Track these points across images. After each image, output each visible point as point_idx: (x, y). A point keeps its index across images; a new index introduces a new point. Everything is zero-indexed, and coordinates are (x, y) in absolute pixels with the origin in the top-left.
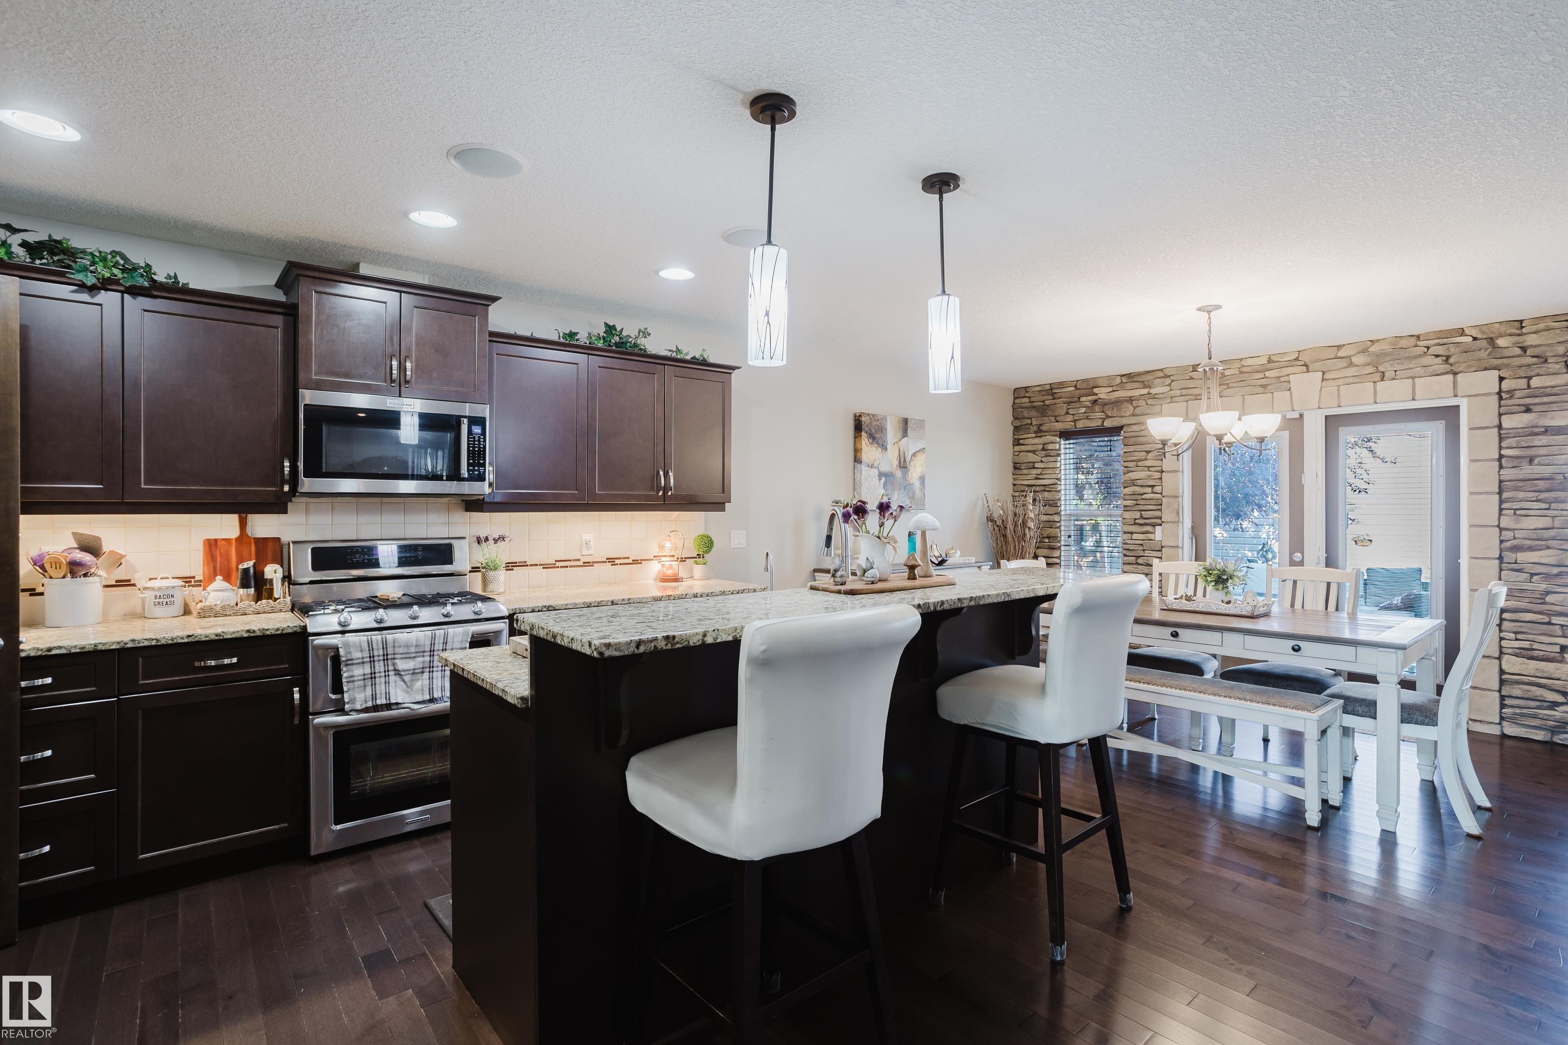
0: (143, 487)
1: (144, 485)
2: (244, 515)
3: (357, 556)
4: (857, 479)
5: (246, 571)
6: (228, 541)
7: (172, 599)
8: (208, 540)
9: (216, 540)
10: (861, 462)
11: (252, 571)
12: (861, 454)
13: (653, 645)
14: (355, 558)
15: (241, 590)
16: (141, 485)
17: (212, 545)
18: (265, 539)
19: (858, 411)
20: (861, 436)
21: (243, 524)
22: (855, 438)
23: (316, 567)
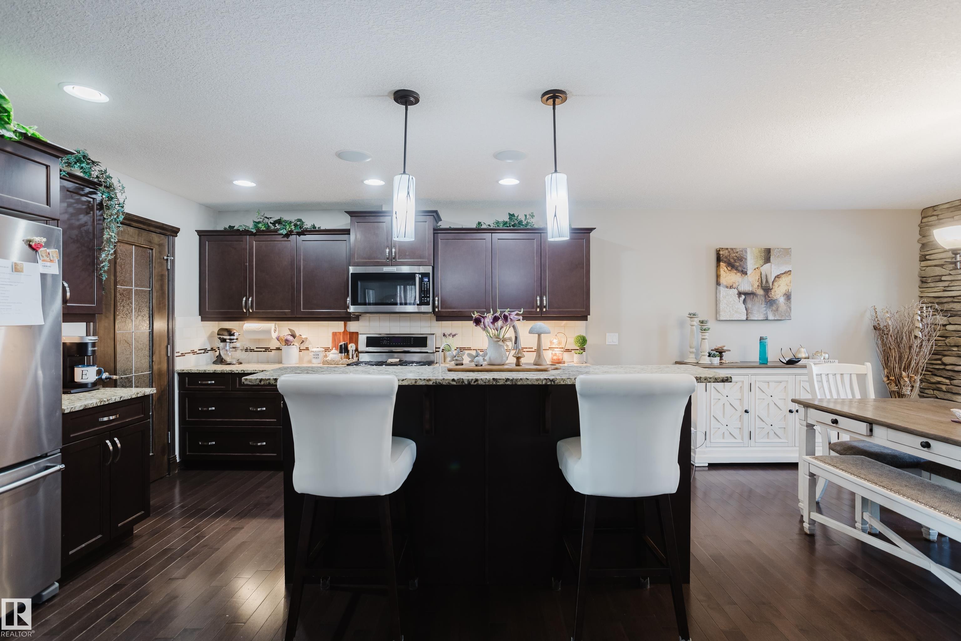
0: (302, 310)
1: (303, 310)
2: (346, 322)
3: (385, 341)
4: (718, 297)
5: (341, 346)
6: (340, 333)
7: (318, 356)
8: (333, 332)
9: (336, 333)
10: (720, 284)
11: (343, 346)
12: (720, 278)
13: (268, 382)
14: (384, 342)
15: (340, 354)
16: (301, 310)
17: (334, 334)
18: (353, 333)
19: (718, 247)
20: (720, 265)
21: (345, 326)
22: (717, 267)
23: (368, 345)
